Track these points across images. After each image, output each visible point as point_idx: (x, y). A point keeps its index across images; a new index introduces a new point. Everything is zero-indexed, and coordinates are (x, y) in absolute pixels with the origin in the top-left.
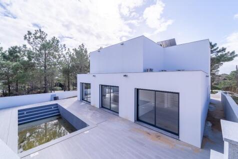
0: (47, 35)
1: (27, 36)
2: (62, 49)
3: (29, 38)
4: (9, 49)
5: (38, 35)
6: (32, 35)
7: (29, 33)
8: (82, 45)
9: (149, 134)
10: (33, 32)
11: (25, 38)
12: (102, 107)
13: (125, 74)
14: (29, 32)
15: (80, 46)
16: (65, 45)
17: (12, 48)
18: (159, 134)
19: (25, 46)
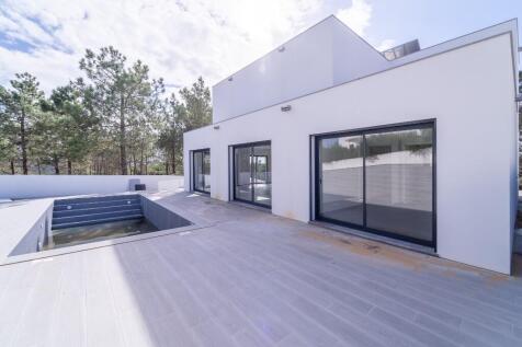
0: (125, 58)
1: (86, 62)
2: (157, 87)
3: (90, 65)
4: (54, 91)
5: (108, 58)
6: (95, 59)
7: (90, 55)
8: (200, 80)
9: (346, 242)
10: (98, 53)
11: (82, 66)
12: (235, 198)
13: (285, 105)
14: (88, 51)
15: (195, 85)
16: (162, 80)
17: (59, 89)
18: (375, 244)
19: (80, 81)
